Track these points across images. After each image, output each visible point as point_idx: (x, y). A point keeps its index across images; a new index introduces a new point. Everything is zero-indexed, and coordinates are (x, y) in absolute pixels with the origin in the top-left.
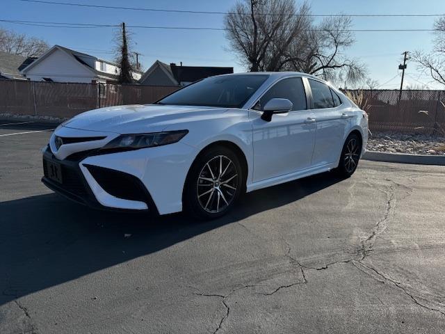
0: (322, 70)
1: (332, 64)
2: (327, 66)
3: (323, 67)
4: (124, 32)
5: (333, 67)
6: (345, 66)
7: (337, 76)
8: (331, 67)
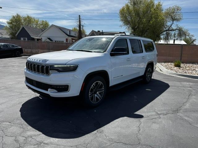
0: (165, 32)
1: (170, 29)
2: (168, 30)
3: (166, 30)
4: (80, 19)
5: (171, 31)
6: (177, 30)
7: (173, 34)
8: (170, 30)
